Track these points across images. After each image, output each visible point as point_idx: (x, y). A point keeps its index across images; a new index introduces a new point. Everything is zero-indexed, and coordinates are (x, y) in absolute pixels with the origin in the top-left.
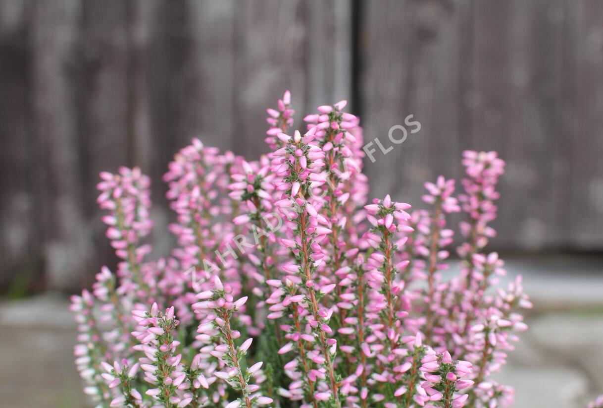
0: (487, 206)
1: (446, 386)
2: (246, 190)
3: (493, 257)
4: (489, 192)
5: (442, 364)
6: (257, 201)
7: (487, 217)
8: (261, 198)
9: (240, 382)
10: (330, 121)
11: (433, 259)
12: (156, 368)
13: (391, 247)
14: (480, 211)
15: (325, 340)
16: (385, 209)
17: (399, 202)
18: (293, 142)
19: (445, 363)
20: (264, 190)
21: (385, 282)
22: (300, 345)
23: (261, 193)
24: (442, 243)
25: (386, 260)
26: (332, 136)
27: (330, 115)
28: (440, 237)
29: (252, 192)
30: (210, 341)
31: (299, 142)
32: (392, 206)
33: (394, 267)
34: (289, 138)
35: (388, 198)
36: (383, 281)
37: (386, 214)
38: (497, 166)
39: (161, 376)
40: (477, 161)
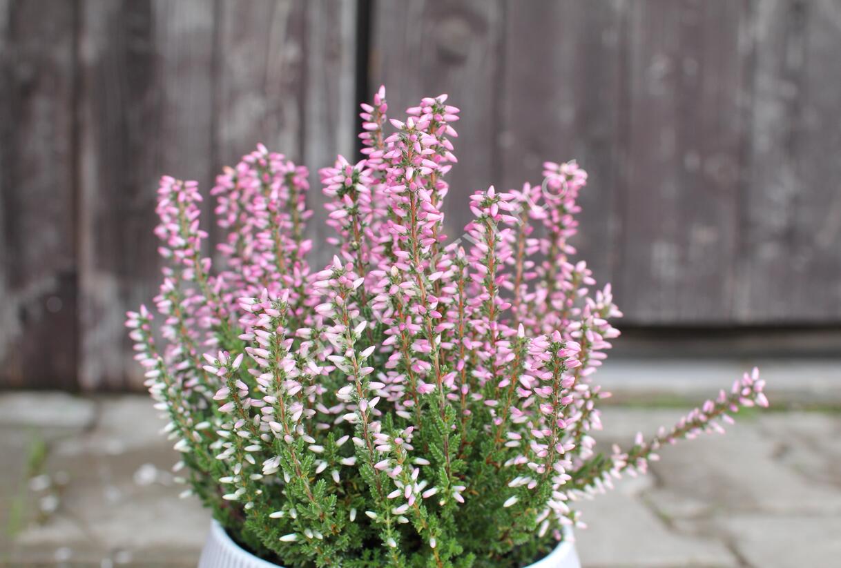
0: (568, 221)
1: (556, 366)
2: (343, 183)
3: (582, 265)
4: (570, 206)
5: (552, 343)
6: (355, 195)
7: (568, 233)
8: (359, 192)
9: (353, 365)
10: (434, 113)
11: (520, 268)
12: (269, 353)
13: (494, 239)
14: (562, 227)
15: (432, 328)
16: (489, 199)
17: (503, 192)
18: (406, 128)
19: (555, 342)
20: (361, 184)
21: (489, 273)
22: (403, 338)
23: (359, 187)
24: (529, 252)
25: (489, 250)
26: (434, 129)
27: (433, 107)
28: (526, 246)
29: (349, 186)
30: (309, 335)
31: (413, 129)
32: (495, 197)
33: (497, 258)
34: (403, 124)
35: (492, 189)
36: (487, 272)
37: (491, 204)
38: (581, 177)
39: (274, 361)
40: (558, 172)
